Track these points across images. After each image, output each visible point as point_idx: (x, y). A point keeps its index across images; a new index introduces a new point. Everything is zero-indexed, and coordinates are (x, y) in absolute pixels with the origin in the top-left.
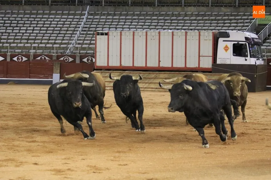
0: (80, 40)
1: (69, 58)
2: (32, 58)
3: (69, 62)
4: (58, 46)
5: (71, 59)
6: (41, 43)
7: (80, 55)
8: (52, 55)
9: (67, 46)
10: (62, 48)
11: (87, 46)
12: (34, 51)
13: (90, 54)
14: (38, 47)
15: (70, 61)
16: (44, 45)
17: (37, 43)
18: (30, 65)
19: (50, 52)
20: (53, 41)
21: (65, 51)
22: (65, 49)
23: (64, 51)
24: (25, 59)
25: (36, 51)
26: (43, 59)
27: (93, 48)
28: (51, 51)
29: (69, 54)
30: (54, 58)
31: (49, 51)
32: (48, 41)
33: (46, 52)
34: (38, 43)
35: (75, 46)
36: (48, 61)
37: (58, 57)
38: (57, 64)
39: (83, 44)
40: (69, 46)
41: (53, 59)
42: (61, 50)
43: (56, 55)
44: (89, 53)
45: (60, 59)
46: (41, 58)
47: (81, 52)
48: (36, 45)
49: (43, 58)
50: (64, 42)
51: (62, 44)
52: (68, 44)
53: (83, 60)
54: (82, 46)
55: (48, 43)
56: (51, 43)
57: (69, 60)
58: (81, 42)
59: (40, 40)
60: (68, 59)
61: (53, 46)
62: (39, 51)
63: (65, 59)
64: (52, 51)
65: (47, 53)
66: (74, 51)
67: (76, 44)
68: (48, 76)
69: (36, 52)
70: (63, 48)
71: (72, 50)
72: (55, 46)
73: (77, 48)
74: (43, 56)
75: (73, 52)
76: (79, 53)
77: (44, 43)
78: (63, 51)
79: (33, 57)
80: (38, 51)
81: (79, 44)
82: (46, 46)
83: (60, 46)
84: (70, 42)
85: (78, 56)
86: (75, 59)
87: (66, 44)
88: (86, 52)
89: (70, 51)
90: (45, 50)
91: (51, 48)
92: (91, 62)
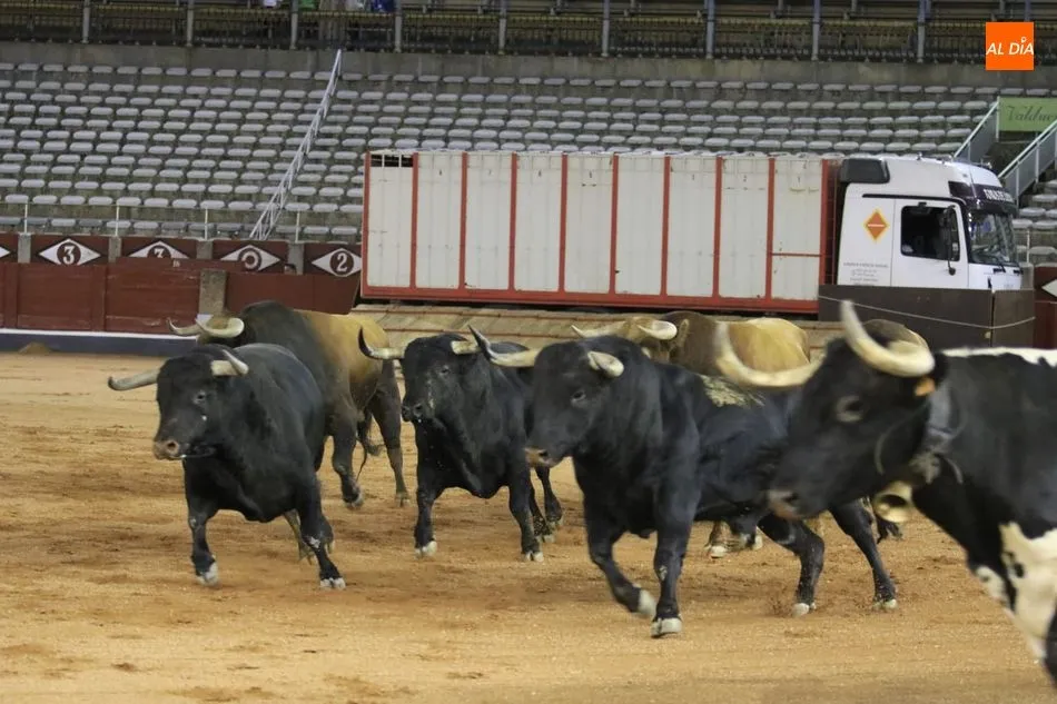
0: (305, 184)
1: (258, 254)
2: (115, 251)
4: (219, 204)
5: (268, 260)
6: (152, 193)
7: (302, 242)
8: (195, 242)
9: (254, 207)
10: (234, 216)
11: (330, 207)
12: (126, 224)
13: (340, 240)
14: (142, 209)
15: (263, 266)
16: (162, 202)
17: (138, 193)
18: (107, 280)
19: (187, 229)
20: (201, 187)
21: (248, 226)
22: (247, 217)
23: (242, 229)
24: (87, 255)
25: (133, 223)
26: (160, 256)
28: (191, 227)
29: (261, 238)
30: (204, 254)
31: (183, 224)
32: (181, 185)
33: (173, 230)
34: (141, 191)
35: (284, 209)
36: (177, 264)
37: (219, 250)
38: (213, 277)
39: (315, 199)
40: (261, 206)
41: (198, 257)
42: (232, 221)
43: (212, 240)
44: (338, 237)
45: (225, 258)
46: (151, 252)
47: (310, 229)
48: (134, 201)
49: (161, 251)
50: (240, 189)
51: (235, 199)
52: (259, 197)
53: (316, 263)
54: (311, 209)
55: (179, 194)
56: (192, 195)
57: (260, 261)
58: (311, 191)
59: (146, 182)
61: (198, 205)
62: (146, 226)
63: (244, 258)
64: (195, 225)
65: (175, 232)
66: (280, 228)
67: (290, 197)
69: (131, 229)
70: (240, 214)
71: (272, 224)
72: (206, 204)
73: (294, 214)
74: (160, 243)
75: (278, 230)
76: (302, 235)
77: (164, 194)
78: (238, 226)
79: (119, 246)
80: (139, 225)
81: (301, 198)
82: (170, 204)
83: (226, 206)
84: (267, 190)
85: (295, 245)
86: (284, 259)
87: (248, 197)
88: (326, 229)
89: (266, 226)
90: (168, 220)
91: (192, 216)
92: (345, 269)
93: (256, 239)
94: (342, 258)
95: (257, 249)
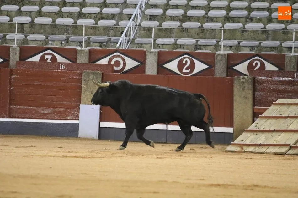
1: (124, 60)
2: (14, 58)
3: (127, 72)
4: (91, 22)
5: (131, 64)
6: (40, 14)
7: (157, 50)
8: (75, 51)
9: (117, 24)
10: (102, 31)
11: (175, 24)
12: (22, 36)
13: (184, 48)
14: (32, 25)
15: (127, 68)
16: (47, 20)
17: (29, 14)
18: (11, 79)
19: (67, 41)
20: (76, 9)
21: (113, 39)
22: (112, 31)
23: (109, 40)
25: (26, 36)
26: (49, 61)
27: (193, 32)
28: (70, 39)
29: (125, 48)
30: (82, 59)
31: (64, 37)
32: (61, 8)
33: (57, 41)
34: (31, 12)
35: (140, 25)
36: (62, 67)
37: (93, 56)
38: (91, 77)
39: (162, 18)
40: (122, 23)
41: (78, 62)
42: (101, 34)
43: (88, 48)
44: (181, 46)
45: (98, 63)
46: (42, 58)
47: (160, 41)
48: (26, 19)
49: (50, 57)
50: (106, 10)
51: (102, 18)
52: (120, 17)
53: (167, 66)
54: (160, 25)
55: (60, 14)
56: (70, 15)
57: (125, 64)
58: (159, 11)
59: (35, 5)
60: (121, 61)
61: (75, 23)
62: (36, 38)
63: (112, 63)
64: (73, 38)
65: (58, 43)
66: (138, 40)
67: (145, 17)
68: (65, 111)
69: (25, 41)
70: (107, 29)
71: (132, 37)
72: (81, 22)
73: (149, 29)
74: (49, 51)
75: (136, 41)
76: (156, 46)
77: (48, 14)
78: (106, 38)
79: (18, 53)
80: (31, 37)
81: (152, 18)
82: (54, 22)
83: (96, 23)
84: (126, 11)
85: (151, 52)
86: (143, 63)
87: (113, 16)
88: (172, 41)
89: (127, 38)
90: (52, 34)
91: (70, 30)
92: (188, 71)
93: (121, 48)
94: (186, 62)
95: (123, 56)
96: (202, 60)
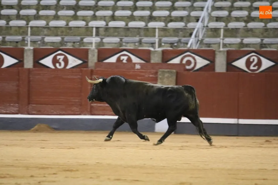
0: (220, 8)
1: (194, 58)
2: (93, 59)
3: (198, 70)
5: (201, 62)
6: (113, 18)
7: (226, 50)
8: (149, 52)
9: (186, 26)
10: (171, 32)
11: (240, 25)
12: (98, 39)
13: (250, 47)
14: (107, 29)
15: (198, 67)
16: (121, 24)
17: (103, 18)
19: (140, 42)
20: (147, 13)
21: (184, 40)
22: (181, 33)
23: (179, 41)
24: (73, 62)
25: (102, 39)
26: (125, 61)
27: (257, 31)
28: (143, 41)
29: (195, 47)
30: (156, 59)
31: (137, 39)
32: (133, 12)
33: (131, 42)
34: (105, 17)
35: (207, 26)
36: (138, 67)
37: (166, 56)
38: (166, 75)
39: (228, 19)
40: (191, 25)
41: (152, 61)
42: (171, 36)
43: (160, 49)
44: (247, 45)
45: (172, 62)
46: (119, 59)
48: (101, 23)
49: (125, 58)
50: (175, 14)
51: (171, 21)
53: (236, 64)
54: (226, 26)
55: (132, 18)
56: (141, 18)
57: (195, 63)
58: (225, 13)
59: (108, 10)
60: (192, 61)
61: (147, 25)
62: (111, 41)
64: (145, 39)
65: (132, 44)
66: (207, 40)
69: (101, 43)
70: (176, 31)
71: (201, 37)
73: (216, 30)
74: (125, 53)
75: (204, 42)
76: (225, 45)
77: (121, 18)
78: (176, 39)
79: (96, 55)
80: (106, 40)
81: (218, 19)
82: (127, 25)
83: (166, 26)
84: (194, 14)
85: (220, 52)
86: (213, 62)
87: (181, 19)
88: (238, 40)
89: (197, 39)
90: (126, 36)
91: (142, 33)
92: (256, 68)
93: (191, 48)
94: (254, 60)
95: (193, 55)
96: (269, 58)
